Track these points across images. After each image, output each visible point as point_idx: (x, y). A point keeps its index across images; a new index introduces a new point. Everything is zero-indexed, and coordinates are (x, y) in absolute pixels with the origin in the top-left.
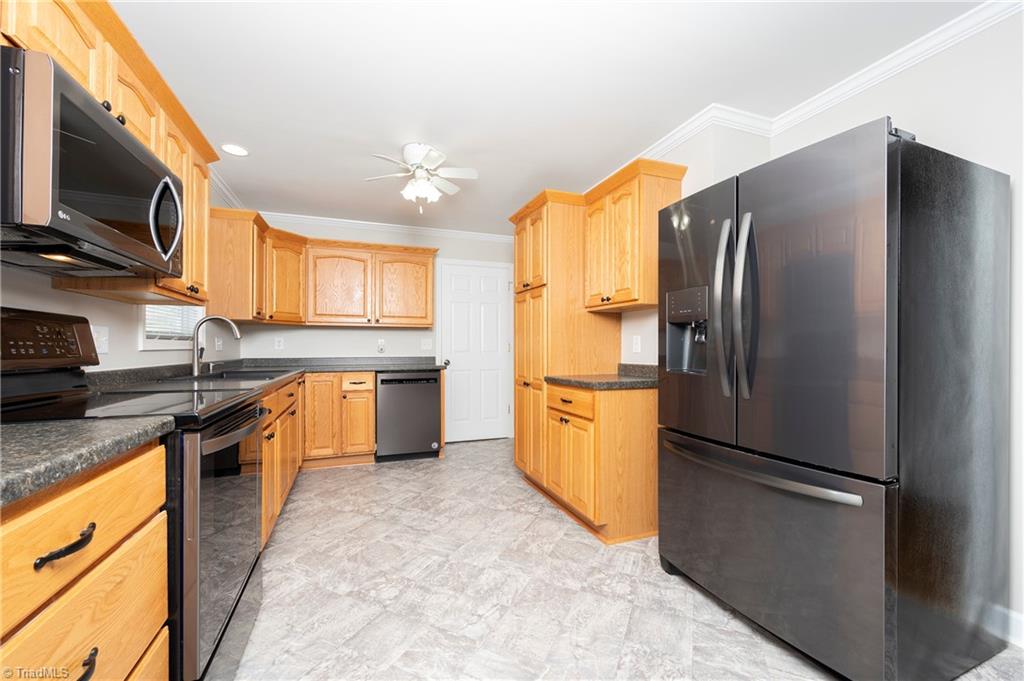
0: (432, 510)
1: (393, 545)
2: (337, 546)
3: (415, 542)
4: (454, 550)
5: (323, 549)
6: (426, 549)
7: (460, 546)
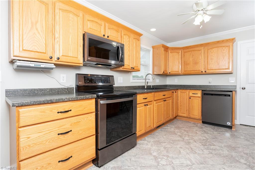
0: (206, 147)
1: (180, 150)
2: (165, 143)
3: (187, 153)
4: (198, 164)
5: (161, 141)
6: (189, 158)
7: (202, 164)
